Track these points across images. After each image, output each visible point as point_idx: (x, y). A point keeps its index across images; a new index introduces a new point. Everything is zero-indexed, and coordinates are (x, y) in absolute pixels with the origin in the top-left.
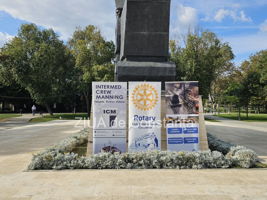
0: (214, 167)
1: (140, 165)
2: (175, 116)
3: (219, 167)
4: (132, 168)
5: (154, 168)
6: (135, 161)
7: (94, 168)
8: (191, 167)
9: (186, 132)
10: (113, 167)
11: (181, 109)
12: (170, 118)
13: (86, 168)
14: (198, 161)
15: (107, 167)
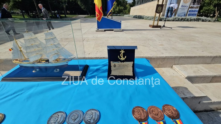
0: (204, 21)
1: (185, 20)
2: (193, 6)
3: (206, 21)
4: (183, 21)
5: (189, 21)
6: (184, 19)
7: (173, 21)
8: (199, 21)
9: (194, 12)
10: (178, 21)
11: (196, 3)
12: (191, 6)
13: (170, 21)
14: (201, 19)
15: (176, 21)
